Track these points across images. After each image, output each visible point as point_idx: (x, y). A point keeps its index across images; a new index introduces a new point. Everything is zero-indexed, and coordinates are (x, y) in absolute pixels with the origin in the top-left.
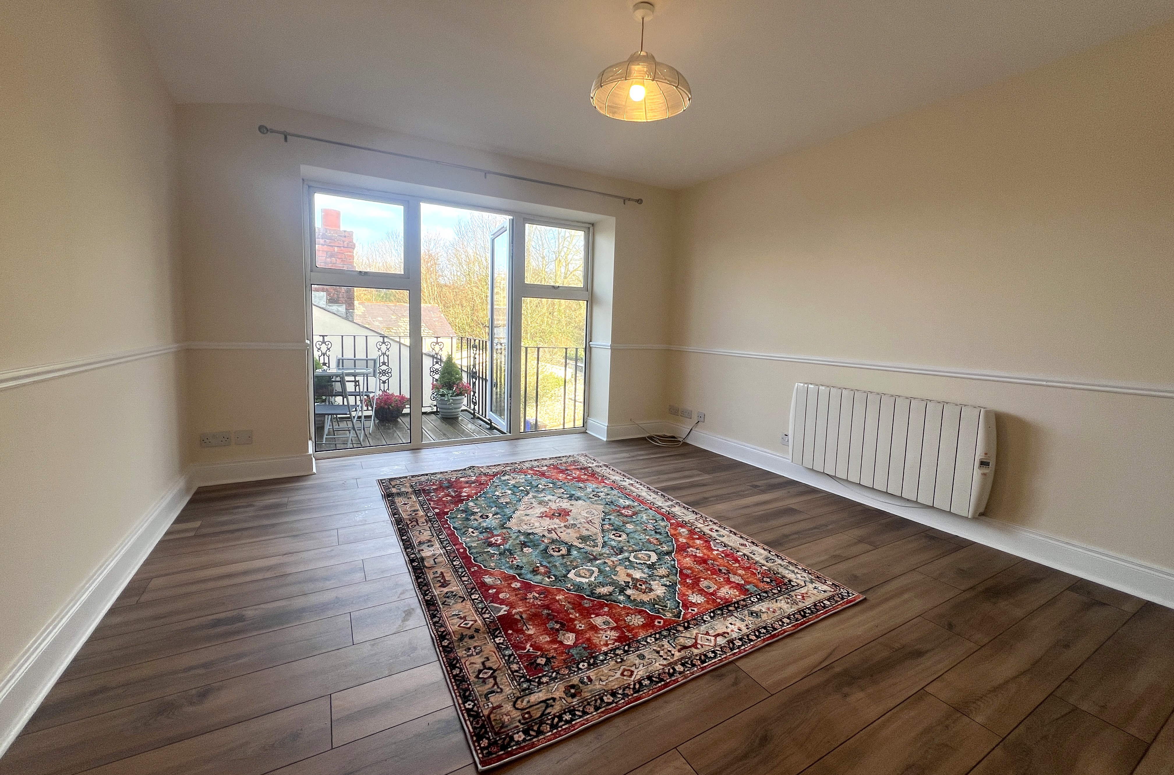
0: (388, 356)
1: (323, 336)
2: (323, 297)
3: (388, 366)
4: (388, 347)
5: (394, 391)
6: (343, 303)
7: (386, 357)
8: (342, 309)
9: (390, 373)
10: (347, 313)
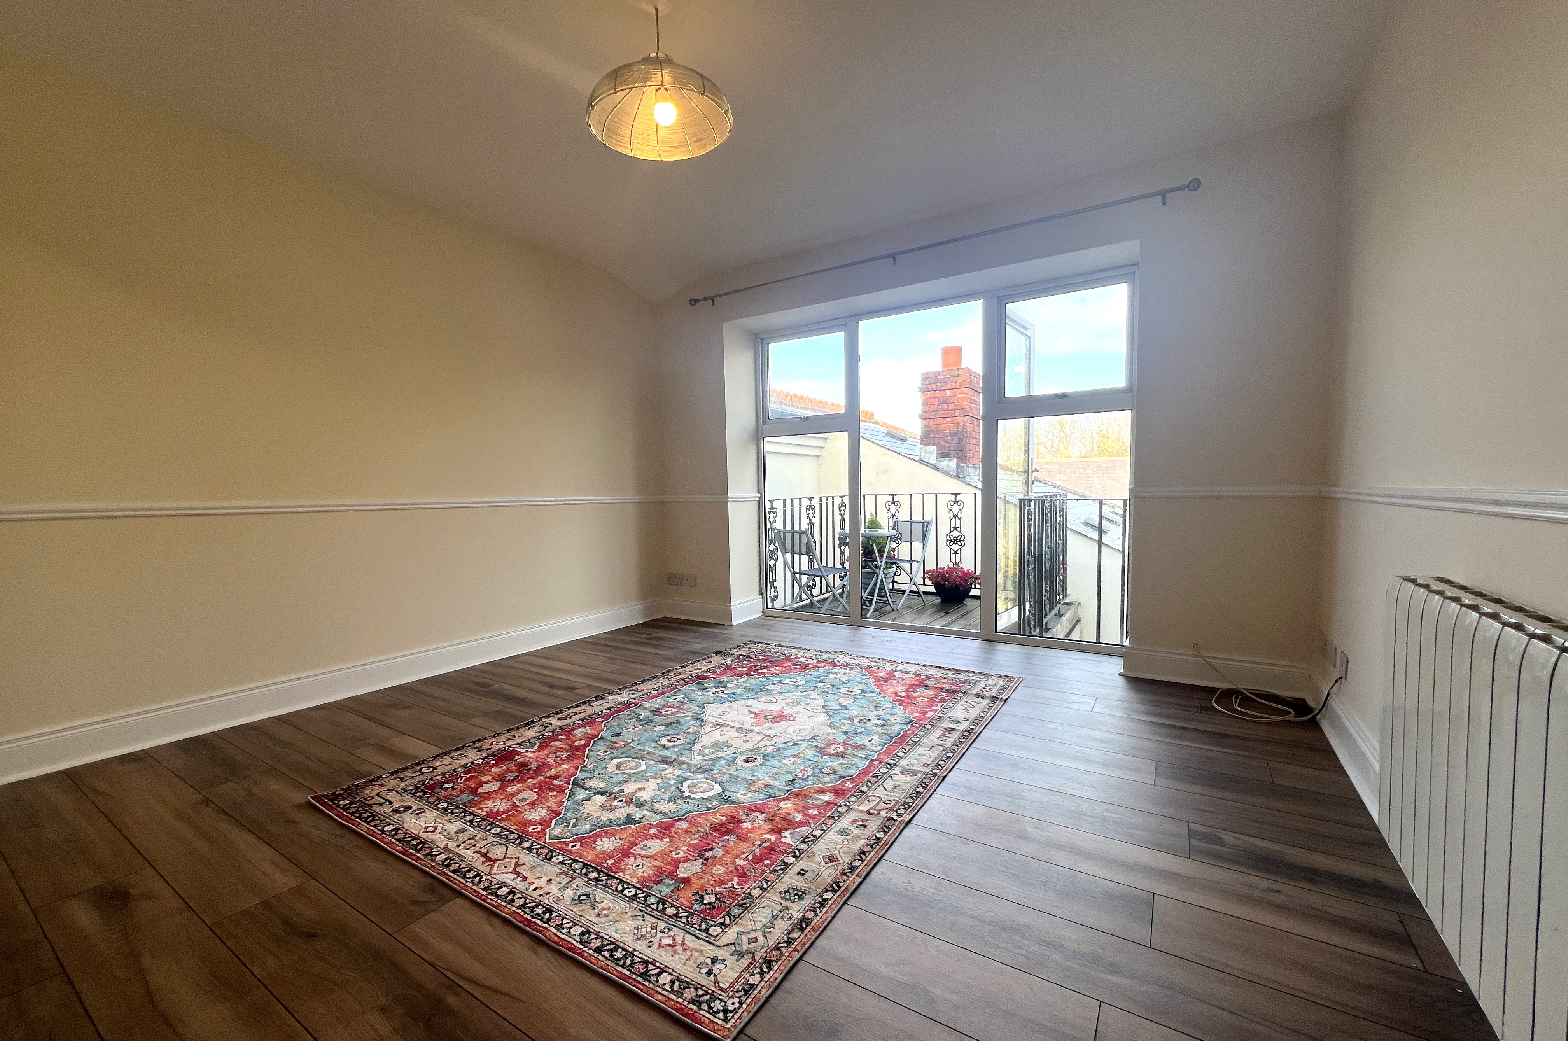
0: (960, 519)
1: (893, 495)
2: (933, 452)
3: (960, 532)
4: (961, 507)
5: (967, 565)
6: (954, 457)
7: (958, 521)
8: (953, 464)
9: (963, 541)
10: (958, 469)
